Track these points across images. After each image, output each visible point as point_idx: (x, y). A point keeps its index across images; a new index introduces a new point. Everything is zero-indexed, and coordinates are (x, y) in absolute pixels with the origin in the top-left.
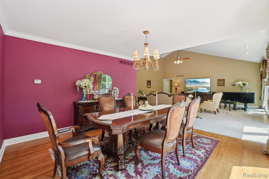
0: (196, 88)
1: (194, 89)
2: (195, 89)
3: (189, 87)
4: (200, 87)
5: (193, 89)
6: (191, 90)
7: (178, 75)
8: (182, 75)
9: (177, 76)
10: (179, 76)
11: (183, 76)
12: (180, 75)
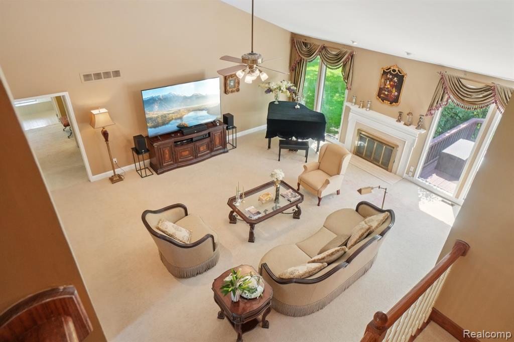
0: (179, 116)
1: (172, 119)
2: (176, 119)
3: (157, 117)
4: (189, 111)
5: (170, 121)
6: (164, 124)
7: (92, 71)
8: (111, 69)
9: (87, 77)
10: (98, 76)
11: (117, 74)
12: (101, 71)
